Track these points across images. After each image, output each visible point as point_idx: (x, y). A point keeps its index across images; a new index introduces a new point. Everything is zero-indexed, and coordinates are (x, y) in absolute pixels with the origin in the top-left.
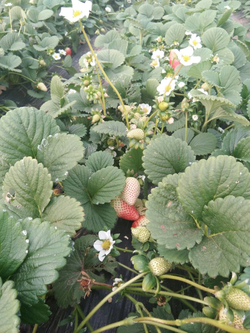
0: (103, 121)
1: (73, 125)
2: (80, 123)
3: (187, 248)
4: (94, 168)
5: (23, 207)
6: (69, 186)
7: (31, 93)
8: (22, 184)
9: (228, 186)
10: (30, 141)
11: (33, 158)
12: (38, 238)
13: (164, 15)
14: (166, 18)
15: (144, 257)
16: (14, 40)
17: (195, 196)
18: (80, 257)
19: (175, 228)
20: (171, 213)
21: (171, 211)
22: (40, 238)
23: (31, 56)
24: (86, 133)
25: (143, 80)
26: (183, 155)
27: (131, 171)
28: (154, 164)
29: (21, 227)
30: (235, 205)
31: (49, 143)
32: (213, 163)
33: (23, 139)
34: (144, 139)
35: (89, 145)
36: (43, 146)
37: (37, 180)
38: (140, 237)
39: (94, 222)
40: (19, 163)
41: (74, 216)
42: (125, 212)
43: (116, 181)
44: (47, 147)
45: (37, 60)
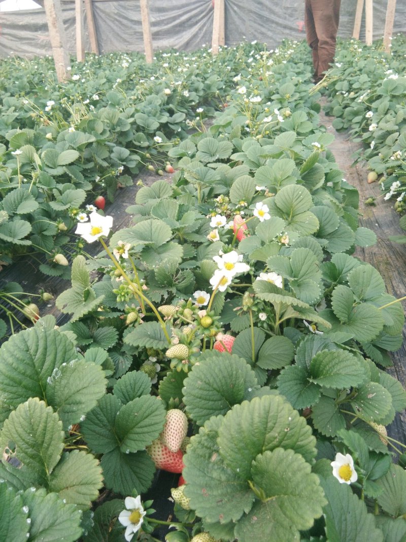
0: (142, 321)
1: (100, 329)
2: (110, 325)
3: (232, 520)
4: (125, 397)
5: (25, 466)
6: (89, 426)
7: (45, 269)
8: (24, 435)
9: (277, 435)
10: (37, 373)
11: (41, 399)
12: (43, 516)
13: (233, 153)
14: (234, 157)
15: (183, 534)
16: (22, 198)
17: (239, 450)
18: (103, 534)
19: (219, 492)
20: (215, 470)
21: (216, 467)
22: (45, 515)
23: (47, 217)
24: (117, 341)
25: (198, 258)
26: (237, 381)
27: (174, 399)
28: (197, 397)
29: (22, 502)
30: (285, 461)
31: (62, 373)
32: (257, 406)
33: (29, 372)
34: (189, 358)
35: (121, 358)
36: (54, 378)
37: (45, 429)
38: (183, 501)
39: (124, 479)
40: (24, 407)
41: (90, 481)
42: (168, 461)
43: (155, 418)
44: (59, 380)
45: (55, 224)
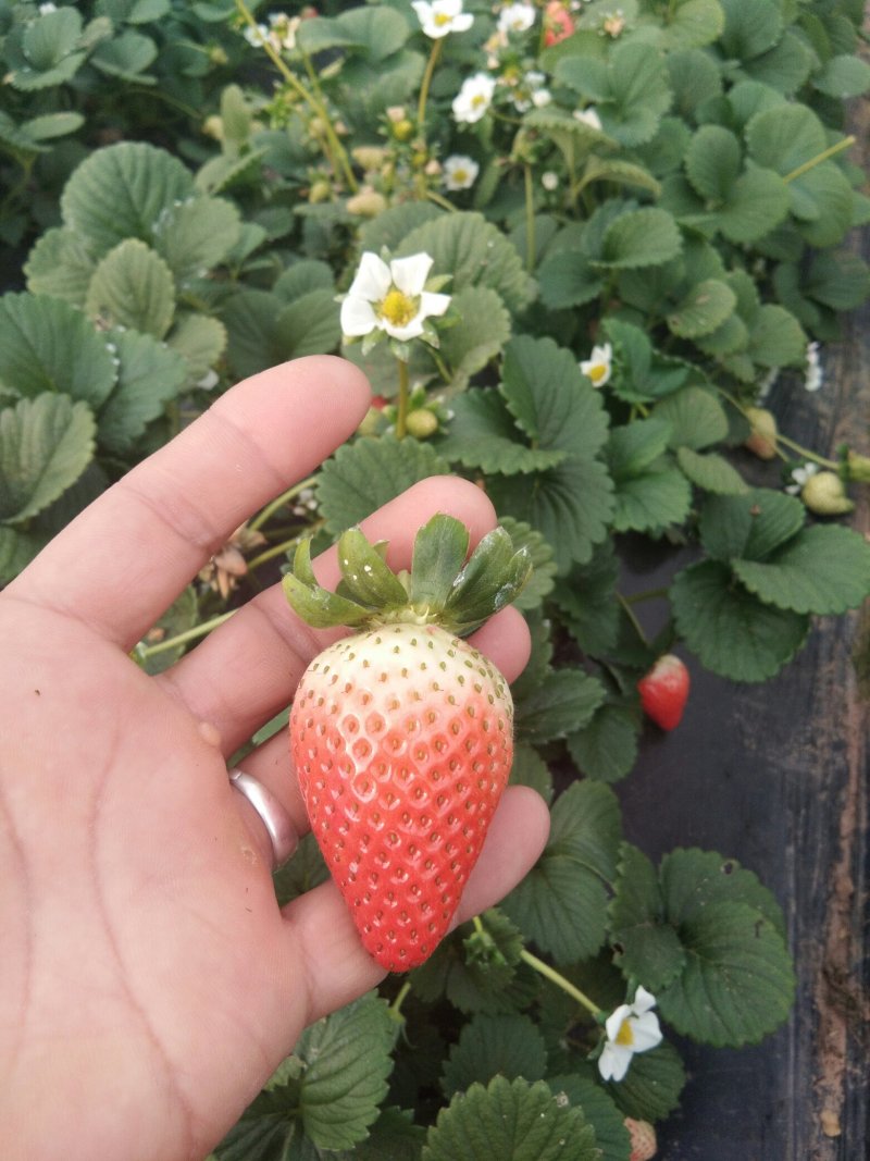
8: (120, 296)
11: (141, 241)
29: (106, 339)
31: (175, 218)
33: (122, 209)
41: (210, 345)
45: (201, 49)
